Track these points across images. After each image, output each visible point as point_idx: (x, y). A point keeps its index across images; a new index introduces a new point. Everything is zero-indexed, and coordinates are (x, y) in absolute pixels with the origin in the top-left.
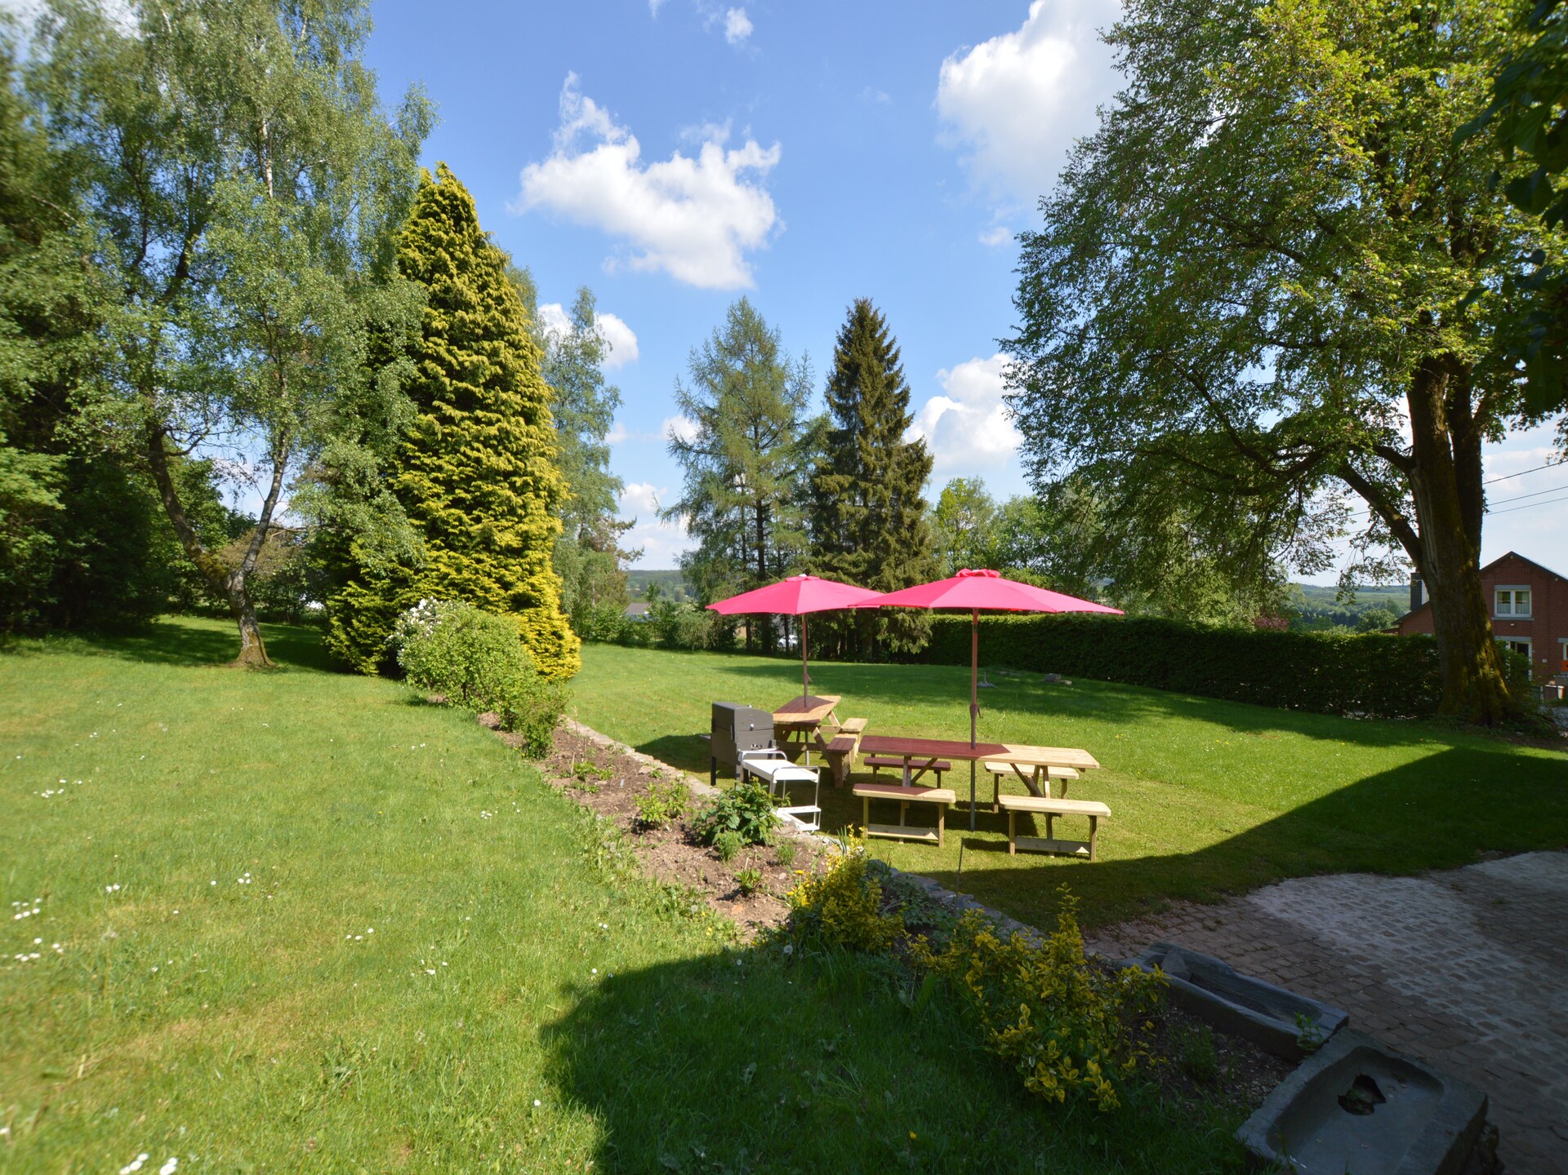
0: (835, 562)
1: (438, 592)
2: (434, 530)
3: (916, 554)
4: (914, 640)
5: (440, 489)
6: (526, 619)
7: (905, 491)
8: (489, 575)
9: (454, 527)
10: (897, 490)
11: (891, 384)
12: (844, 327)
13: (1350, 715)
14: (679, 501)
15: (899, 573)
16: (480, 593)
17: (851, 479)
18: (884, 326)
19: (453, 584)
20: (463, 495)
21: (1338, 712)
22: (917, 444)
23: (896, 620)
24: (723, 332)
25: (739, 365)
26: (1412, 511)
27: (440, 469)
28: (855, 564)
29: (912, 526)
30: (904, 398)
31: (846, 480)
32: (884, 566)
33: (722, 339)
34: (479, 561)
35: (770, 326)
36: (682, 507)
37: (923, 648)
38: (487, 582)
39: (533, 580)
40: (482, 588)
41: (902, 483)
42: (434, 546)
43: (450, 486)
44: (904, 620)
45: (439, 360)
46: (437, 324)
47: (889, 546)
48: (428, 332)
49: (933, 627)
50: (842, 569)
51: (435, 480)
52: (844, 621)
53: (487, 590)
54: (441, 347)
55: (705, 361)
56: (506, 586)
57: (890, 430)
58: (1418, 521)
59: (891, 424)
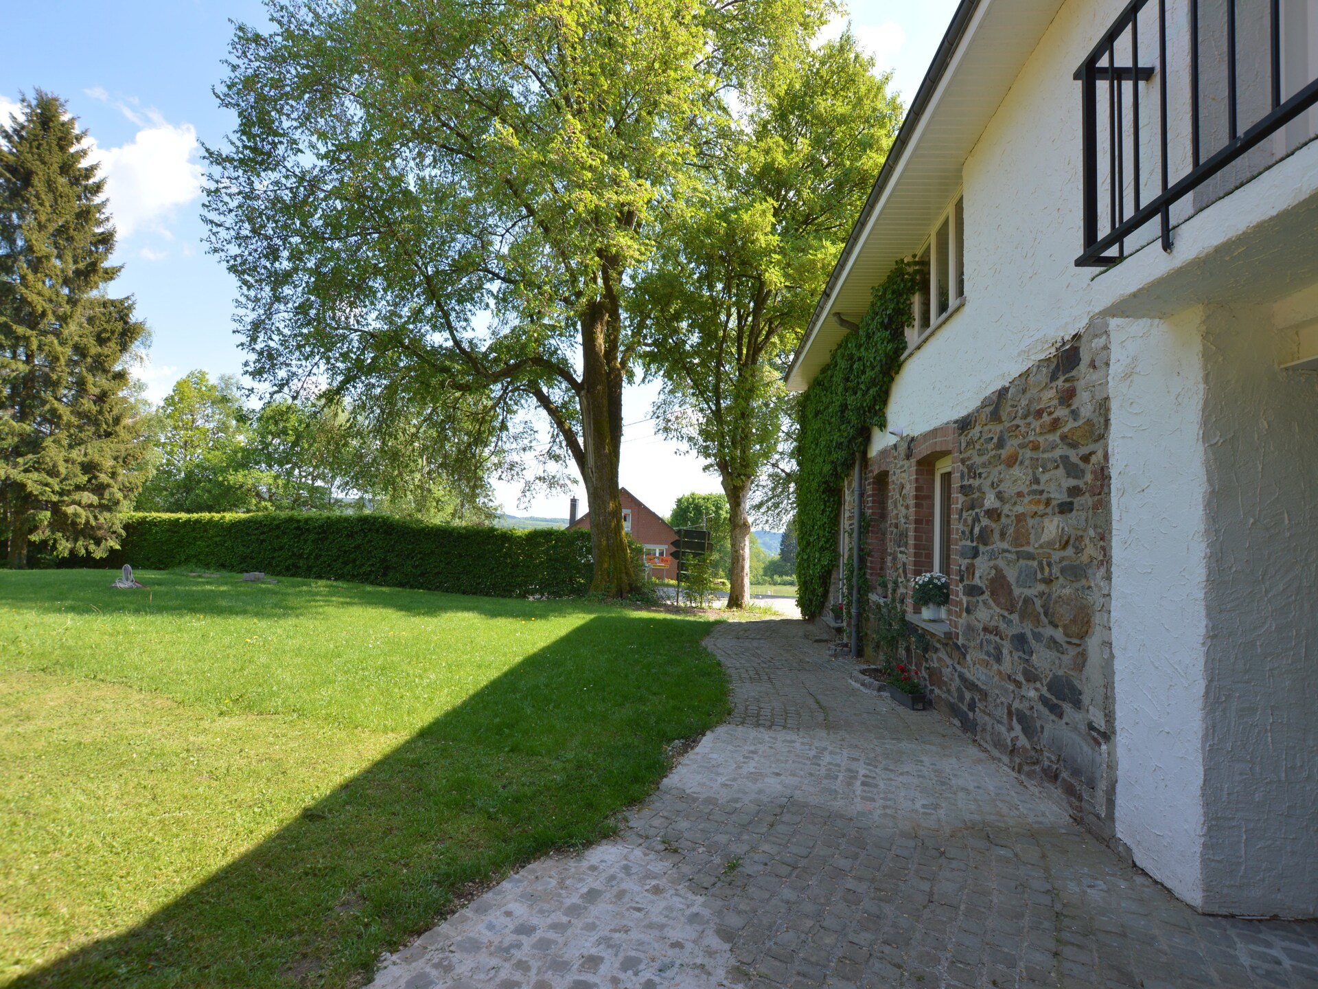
3: (108, 435)
4: (96, 541)
10: (80, 350)
11: (85, 215)
12: (14, 118)
13: (531, 598)
15: (76, 454)
21: (523, 596)
22: (120, 302)
23: (64, 515)
26: (579, 428)
29: (102, 398)
30: (106, 240)
32: (48, 442)
37: (112, 550)
41: (91, 342)
44: (76, 515)
47: (60, 417)
49: (127, 527)
57: (78, 273)
58: (584, 436)
59: (81, 266)
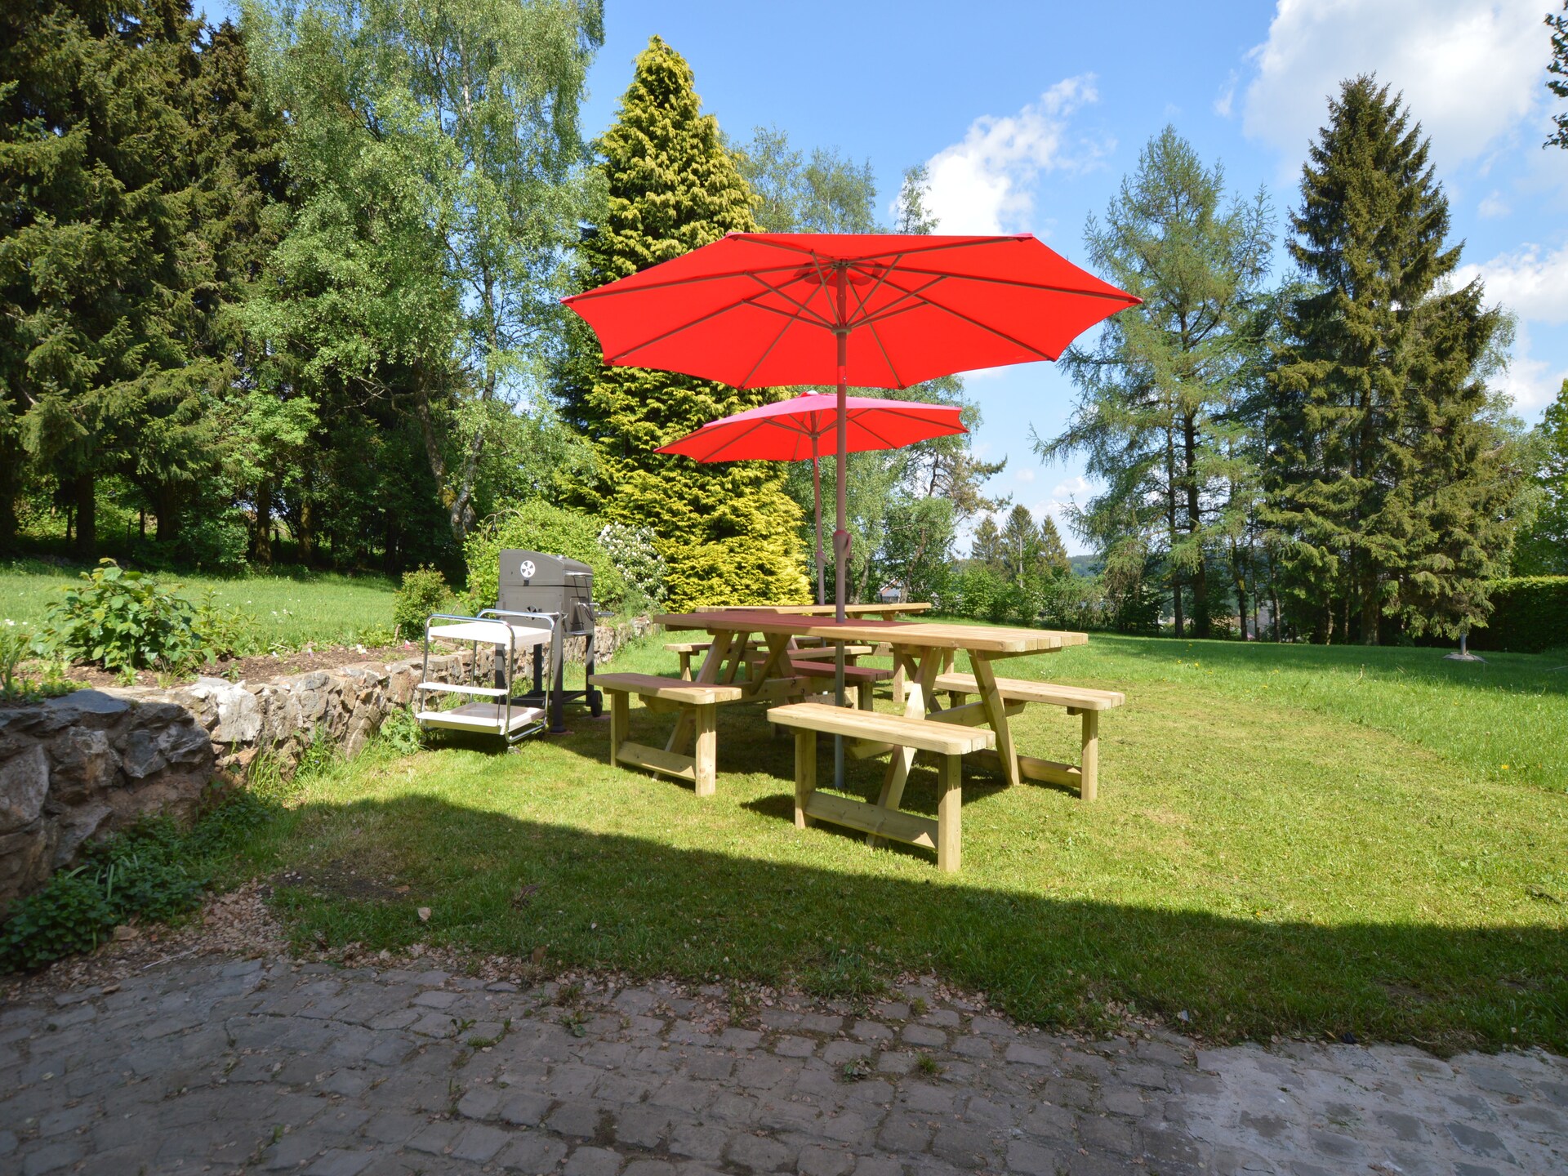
0: (1301, 498)
1: (625, 517)
2: (625, 448)
3: (1462, 475)
4: (1455, 618)
5: (634, 402)
6: (725, 549)
7: (1432, 370)
8: (681, 497)
9: (646, 443)
10: (1417, 374)
11: (1408, 202)
12: (1324, 132)
14: (1067, 430)
15: (1423, 507)
16: (666, 517)
17: (1329, 366)
18: (1399, 113)
19: (640, 508)
20: (656, 405)
22: (1464, 293)
23: (1414, 584)
24: (1135, 183)
25: (1156, 230)
27: (633, 378)
28: (1336, 497)
29: (1449, 428)
30: (1437, 221)
31: (1320, 369)
32: (1390, 496)
33: (1132, 192)
34: (668, 480)
35: (1206, 164)
36: (1072, 438)
37: (1474, 629)
38: (678, 505)
39: (738, 503)
40: (670, 511)
41: (1429, 360)
42: (627, 465)
43: (642, 395)
44: (1427, 583)
45: (631, 254)
46: (629, 214)
47: (1399, 463)
48: (618, 224)
49: (1496, 598)
50: (1314, 508)
51: (628, 392)
52: (1318, 586)
53: (674, 513)
54: (632, 239)
55: (1106, 229)
56: (703, 509)
57: (1407, 278)
59: (1410, 268)
